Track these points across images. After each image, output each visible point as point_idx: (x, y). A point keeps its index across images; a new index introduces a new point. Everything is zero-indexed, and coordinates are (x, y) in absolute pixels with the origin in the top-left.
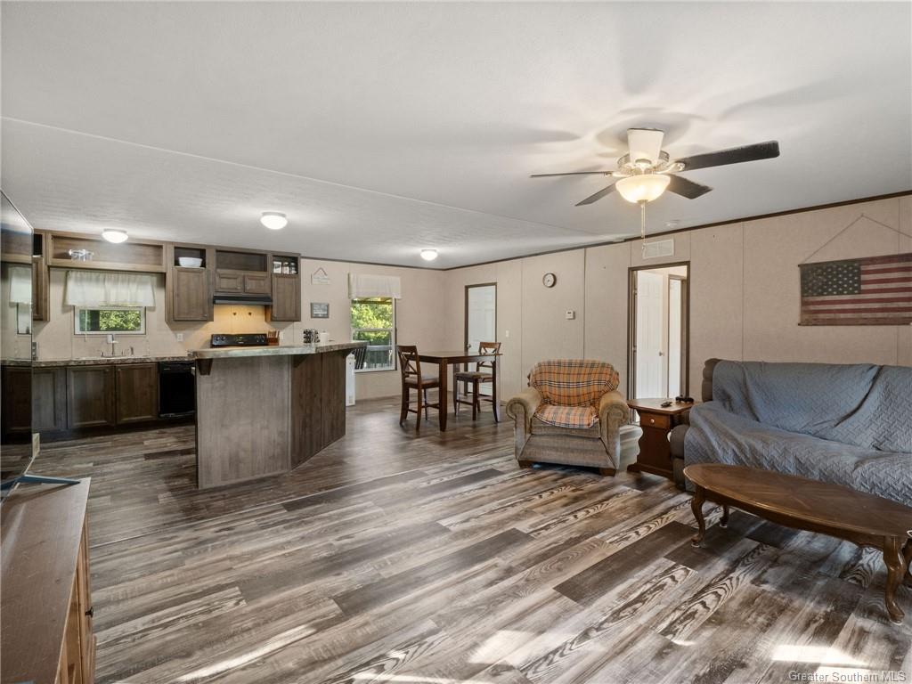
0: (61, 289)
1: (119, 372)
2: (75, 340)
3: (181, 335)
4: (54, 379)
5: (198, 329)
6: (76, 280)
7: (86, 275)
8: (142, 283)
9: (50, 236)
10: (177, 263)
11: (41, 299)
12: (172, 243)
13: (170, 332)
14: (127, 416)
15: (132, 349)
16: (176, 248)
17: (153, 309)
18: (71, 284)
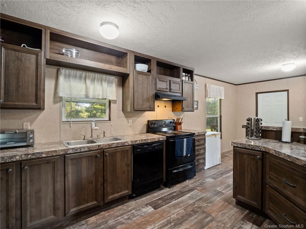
0: (53, 82)
1: (106, 155)
2: (62, 126)
3: (131, 120)
4: (54, 168)
5: (140, 117)
6: (65, 76)
7: (73, 72)
8: (109, 82)
9: (49, 32)
10: (135, 67)
11: (40, 89)
12: (133, 52)
13: (125, 119)
14: (113, 194)
15: (104, 133)
16: (135, 56)
17: (115, 102)
18: (61, 79)
